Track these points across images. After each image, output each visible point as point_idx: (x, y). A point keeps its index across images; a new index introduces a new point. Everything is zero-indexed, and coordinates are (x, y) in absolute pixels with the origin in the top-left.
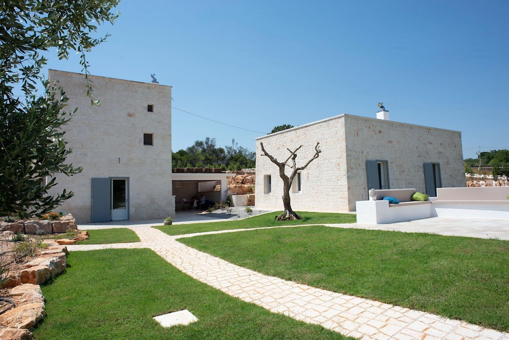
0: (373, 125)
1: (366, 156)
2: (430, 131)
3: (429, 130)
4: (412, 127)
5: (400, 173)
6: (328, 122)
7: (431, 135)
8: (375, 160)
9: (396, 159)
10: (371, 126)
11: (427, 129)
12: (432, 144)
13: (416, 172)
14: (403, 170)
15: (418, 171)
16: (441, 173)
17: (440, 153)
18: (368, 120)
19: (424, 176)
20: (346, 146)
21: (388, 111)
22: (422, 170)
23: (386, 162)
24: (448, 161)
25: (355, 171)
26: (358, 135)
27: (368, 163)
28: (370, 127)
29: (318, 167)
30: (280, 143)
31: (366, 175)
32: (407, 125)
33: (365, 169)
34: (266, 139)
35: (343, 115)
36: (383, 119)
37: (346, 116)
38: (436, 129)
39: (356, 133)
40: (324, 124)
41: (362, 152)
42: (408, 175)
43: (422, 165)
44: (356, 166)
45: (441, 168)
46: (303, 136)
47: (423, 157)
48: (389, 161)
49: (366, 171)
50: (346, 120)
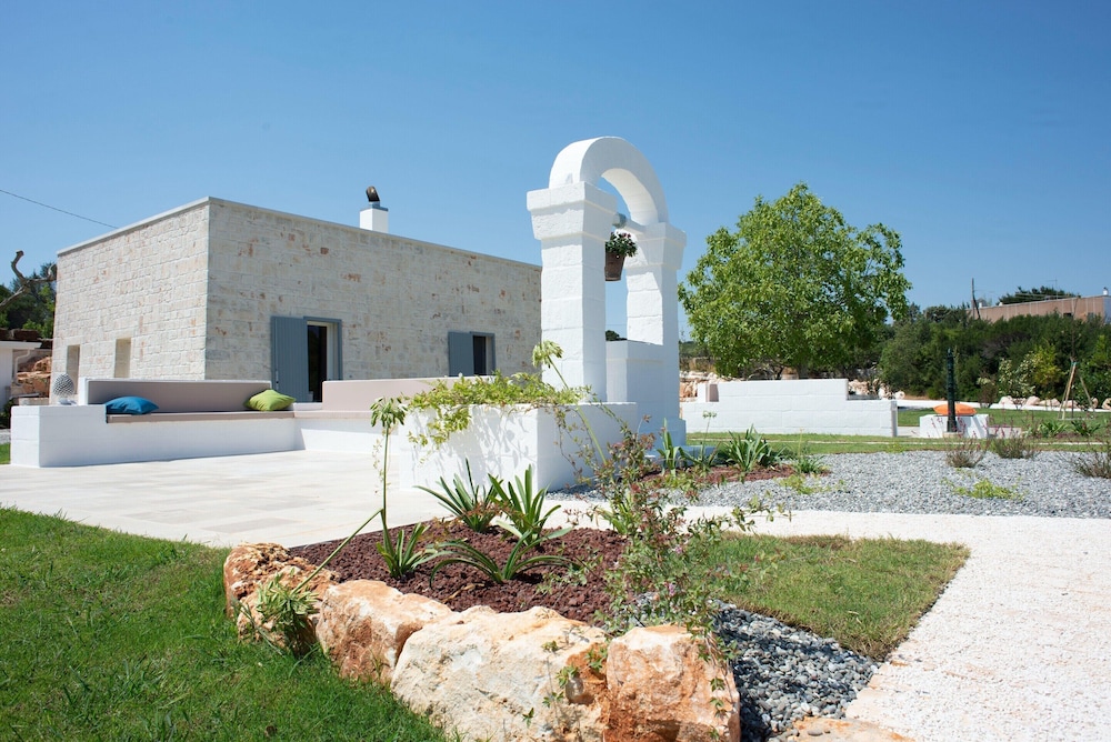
0: (302, 233)
1: (273, 306)
2: (473, 262)
3: (471, 258)
4: (421, 248)
5: (377, 352)
6: (182, 217)
7: (478, 271)
8: (302, 317)
9: (367, 319)
10: (297, 235)
11: (467, 256)
12: (478, 290)
13: (424, 350)
14: (387, 344)
15: (432, 349)
16: (497, 356)
17: (499, 311)
18: (289, 220)
19: (447, 360)
20: (210, 278)
21: (387, 210)
22: (446, 346)
23: (338, 324)
24: (518, 332)
25: (233, 341)
26: (251, 250)
27: (279, 325)
28: (292, 238)
29: (159, 327)
30: (100, 266)
31: (269, 351)
32: (408, 243)
33: (268, 337)
34: (76, 254)
35: (207, 199)
36: (371, 229)
37: (216, 205)
38: (489, 259)
39: (247, 249)
40: (174, 221)
41: (263, 295)
42: (401, 357)
43: (445, 335)
44: (237, 327)
45: (497, 345)
46: (139, 250)
47: (448, 319)
48: (347, 321)
49: (269, 342)
50: (213, 214)
